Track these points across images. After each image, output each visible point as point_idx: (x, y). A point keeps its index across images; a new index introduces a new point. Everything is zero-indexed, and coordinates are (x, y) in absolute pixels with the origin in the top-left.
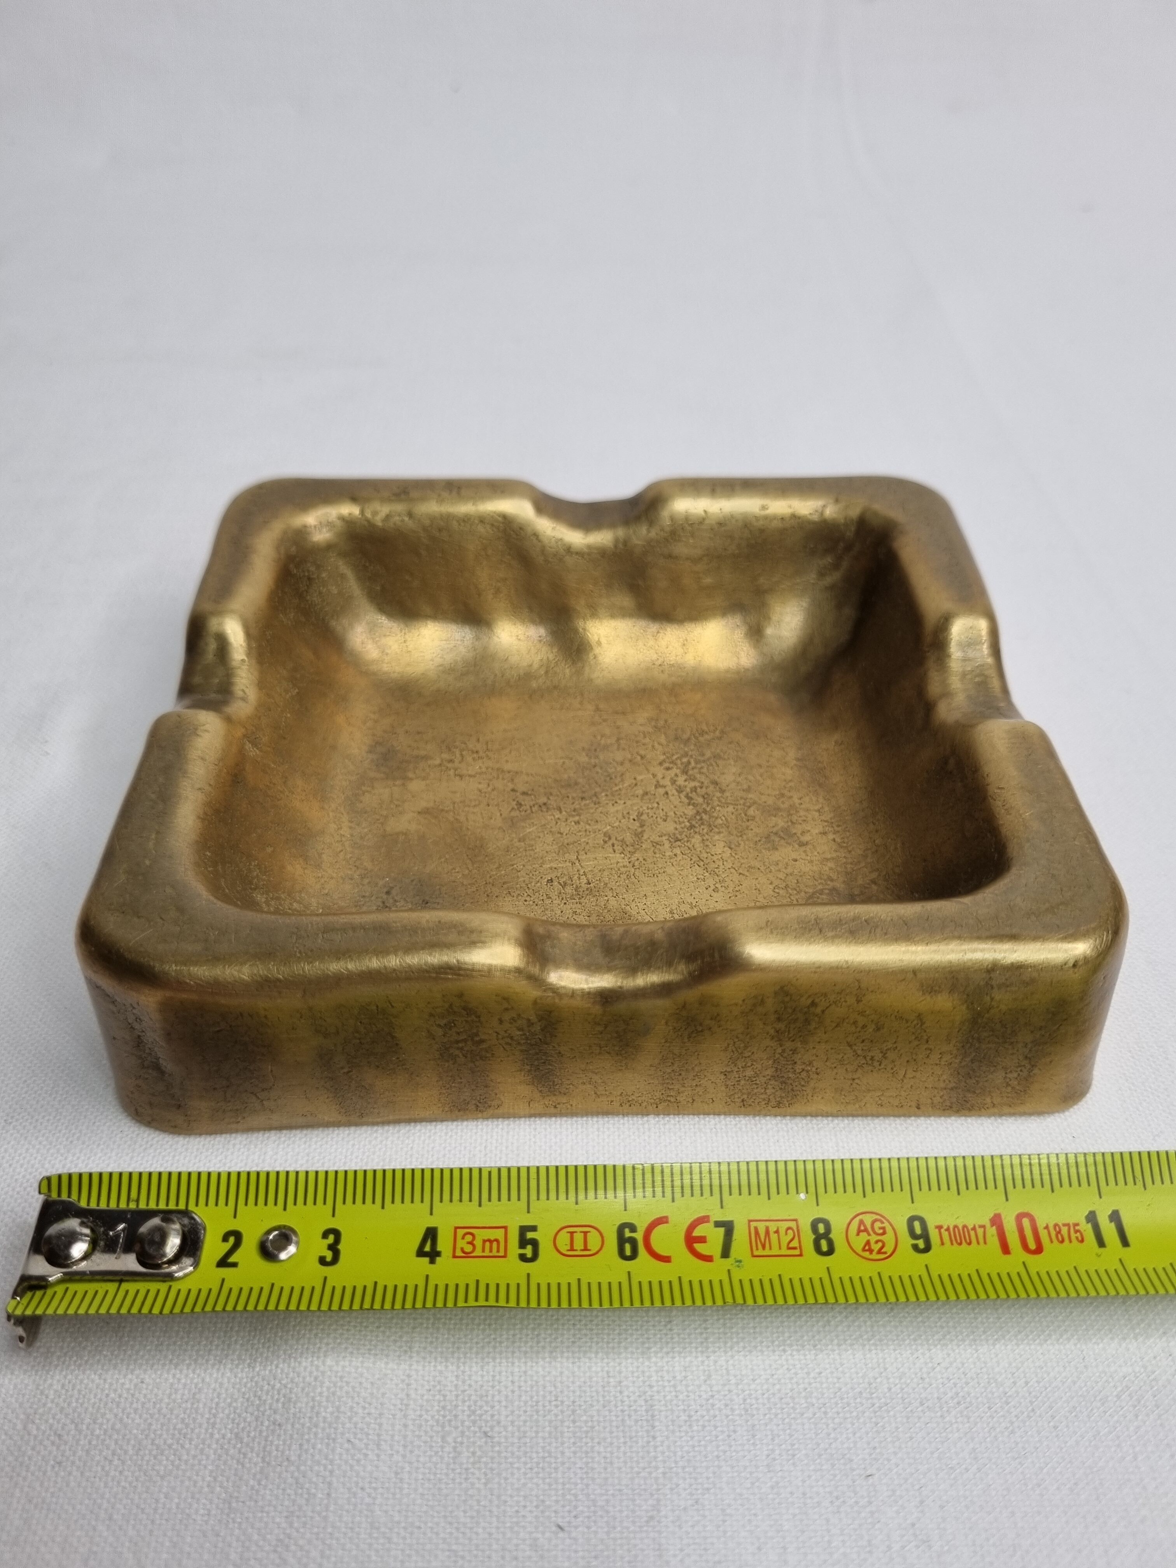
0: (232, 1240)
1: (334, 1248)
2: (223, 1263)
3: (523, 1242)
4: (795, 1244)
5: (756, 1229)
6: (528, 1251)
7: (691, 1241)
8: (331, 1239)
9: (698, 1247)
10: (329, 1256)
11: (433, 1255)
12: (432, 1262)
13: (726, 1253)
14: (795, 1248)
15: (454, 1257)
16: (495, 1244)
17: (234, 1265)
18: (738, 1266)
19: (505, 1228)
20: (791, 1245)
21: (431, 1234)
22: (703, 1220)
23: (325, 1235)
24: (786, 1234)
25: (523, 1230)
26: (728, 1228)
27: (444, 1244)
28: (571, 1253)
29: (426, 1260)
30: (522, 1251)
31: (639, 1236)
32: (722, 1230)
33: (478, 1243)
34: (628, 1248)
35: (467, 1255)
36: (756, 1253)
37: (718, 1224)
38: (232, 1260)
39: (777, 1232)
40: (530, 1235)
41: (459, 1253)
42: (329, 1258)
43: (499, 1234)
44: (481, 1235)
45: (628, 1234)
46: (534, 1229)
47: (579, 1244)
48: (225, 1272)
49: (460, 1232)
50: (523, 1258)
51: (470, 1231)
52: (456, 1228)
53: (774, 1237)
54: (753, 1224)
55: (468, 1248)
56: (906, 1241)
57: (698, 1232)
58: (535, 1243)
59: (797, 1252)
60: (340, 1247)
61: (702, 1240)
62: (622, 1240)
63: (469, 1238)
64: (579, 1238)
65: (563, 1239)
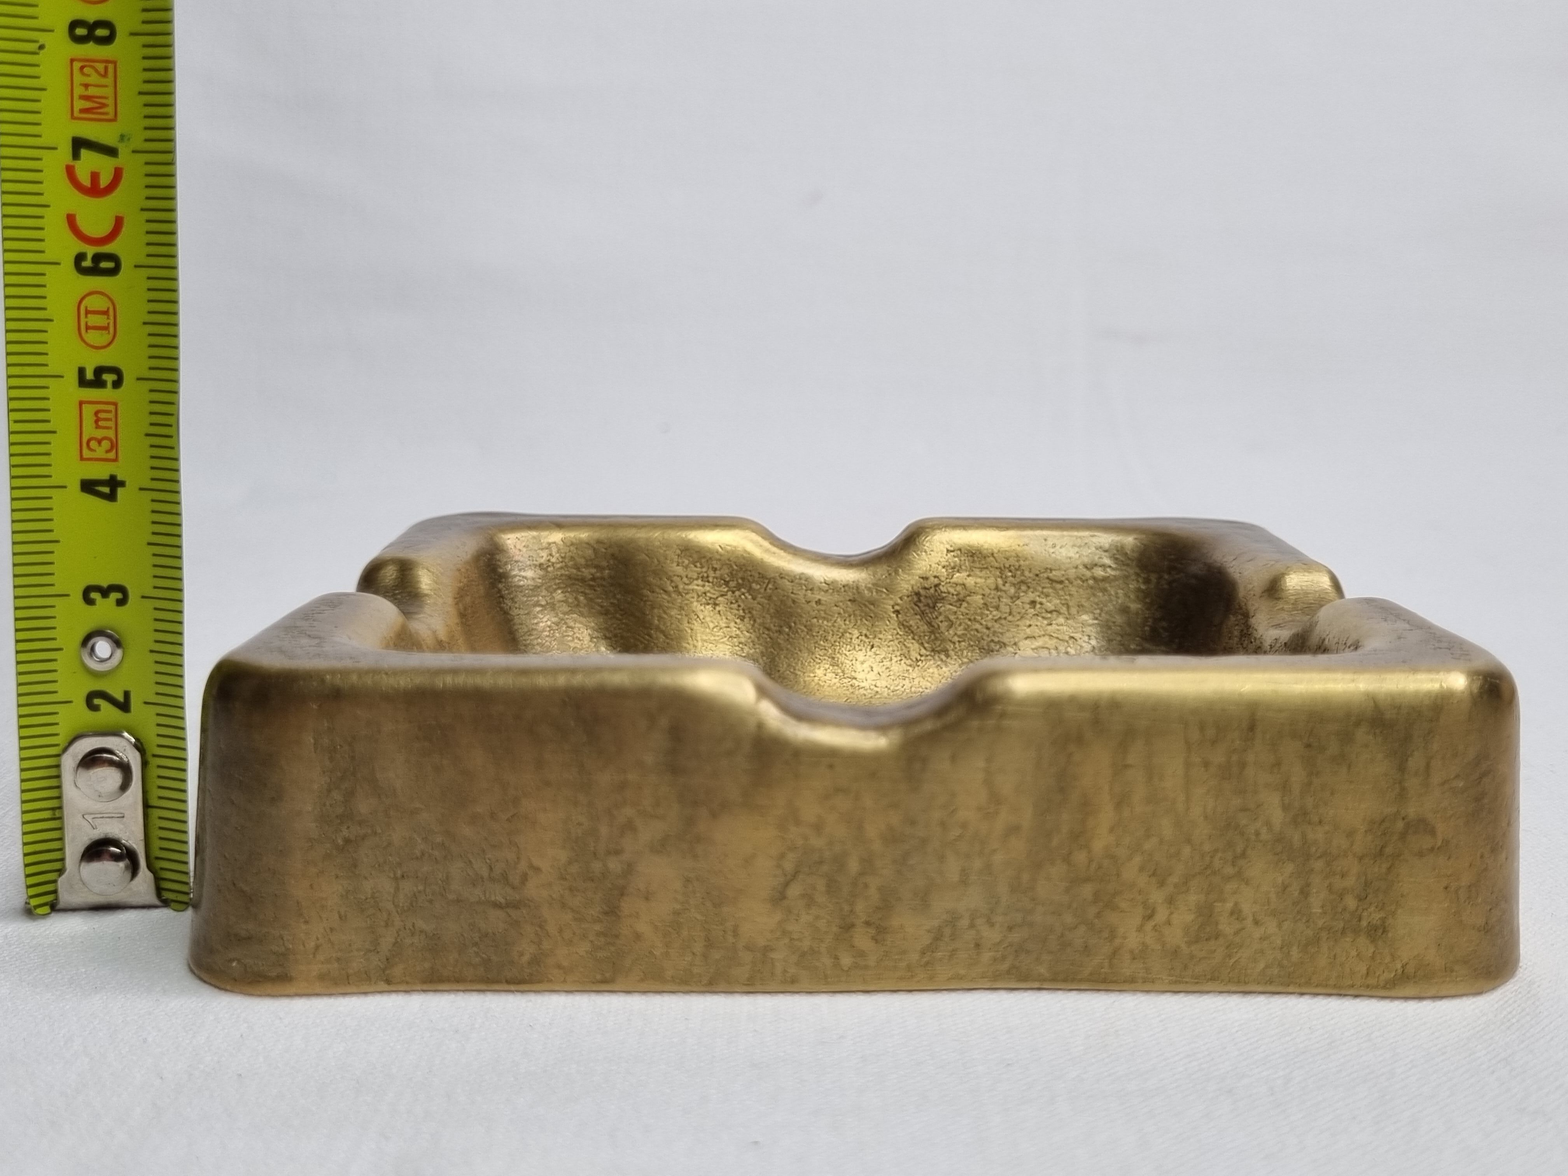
0: (97, 701)
1: (105, 592)
2: (124, 706)
3: (98, 383)
4: (100, 67)
5: (82, 111)
6: (109, 378)
7: (94, 190)
8: (94, 595)
9: (104, 181)
10: (115, 596)
11: (114, 483)
12: (122, 484)
13: (110, 151)
14: (106, 68)
15: (116, 460)
16: (102, 415)
17: (127, 694)
18: (129, 139)
19: (81, 403)
20: (102, 71)
21: (88, 486)
22: (70, 172)
23: (89, 601)
24: (88, 75)
25: (83, 382)
26: (79, 144)
27: (101, 472)
28: (111, 329)
29: (120, 491)
30: (109, 385)
31: (91, 251)
32: (84, 152)
33: (99, 434)
34: (104, 265)
35: (114, 446)
36: (111, 116)
37: (76, 155)
38: (120, 697)
39: (86, 86)
40: (90, 375)
41: (112, 455)
42: (119, 595)
43: (88, 410)
44: (89, 430)
45: (87, 263)
46: (81, 371)
47: (101, 320)
48: (135, 702)
49: (86, 453)
50: (117, 384)
51: (84, 444)
52: (82, 458)
53: (92, 91)
54: (76, 114)
55: (106, 444)
57: (86, 181)
58: (99, 371)
59: (111, 67)
60: (105, 584)
61: (95, 176)
62: (94, 271)
63: (93, 444)
64: (94, 320)
65: (93, 337)
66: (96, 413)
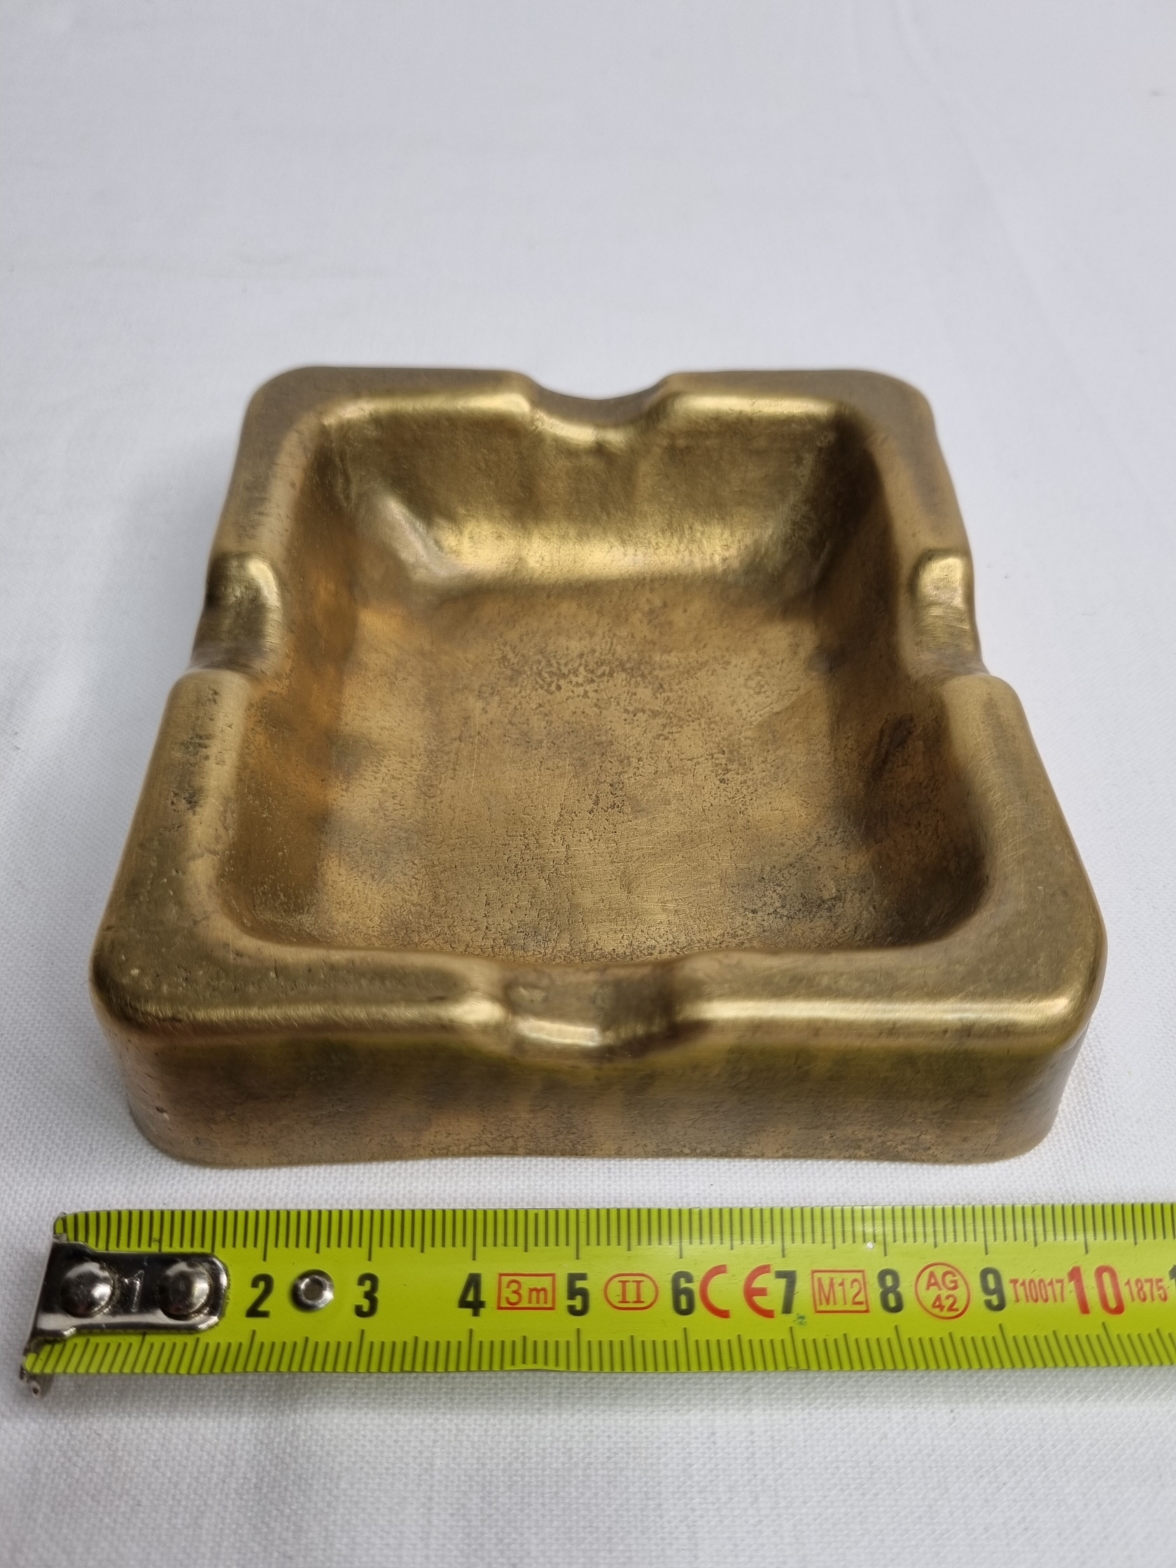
0: (262, 1285)
1: (370, 1296)
2: (254, 1312)
3: (573, 1293)
4: (860, 1298)
5: (819, 1280)
6: (578, 1303)
7: (751, 1293)
8: (368, 1285)
9: (759, 1300)
10: (366, 1305)
11: (476, 1306)
12: (476, 1314)
13: (787, 1308)
14: (860, 1303)
15: (500, 1308)
16: (542, 1293)
17: (265, 1314)
18: (801, 1323)
19: (553, 1275)
20: (857, 1299)
21: (474, 1281)
22: (763, 1269)
23: (361, 1281)
24: (852, 1287)
25: (573, 1278)
26: (790, 1277)
27: (488, 1293)
28: (623, 1306)
29: (469, 1311)
30: (571, 1303)
31: (695, 1287)
32: (782, 1282)
33: (524, 1292)
34: (683, 1299)
35: (513, 1306)
36: (820, 1308)
37: (780, 1275)
38: (262, 1308)
39: (842, 1284)
40: (580, 1284)
41: (504, 1304)
42: (366, 1308)
43: (546, 1283)
44: (528, 1283)
45: (683, 1284)
46: (583, 1277)
47: (631, 1296)
48: (256, 1323)
49: (505, 1280)
50: (572, 1311)
51: (515, 1278)
52: (501, 1275)
53: (838, 1289)
54: (817, 1275)
55: (514, 1298)
56: (979, 1297)
57: (758, 1283)
58: (584, 1293)
59: (863, 1308)
60: (378, 1295)
61: (762, 1292)
62: (677, 1292)
63: (514, 1286)
64: (631, 1288)
65: (615, 1289)
66: (544, 1290)
